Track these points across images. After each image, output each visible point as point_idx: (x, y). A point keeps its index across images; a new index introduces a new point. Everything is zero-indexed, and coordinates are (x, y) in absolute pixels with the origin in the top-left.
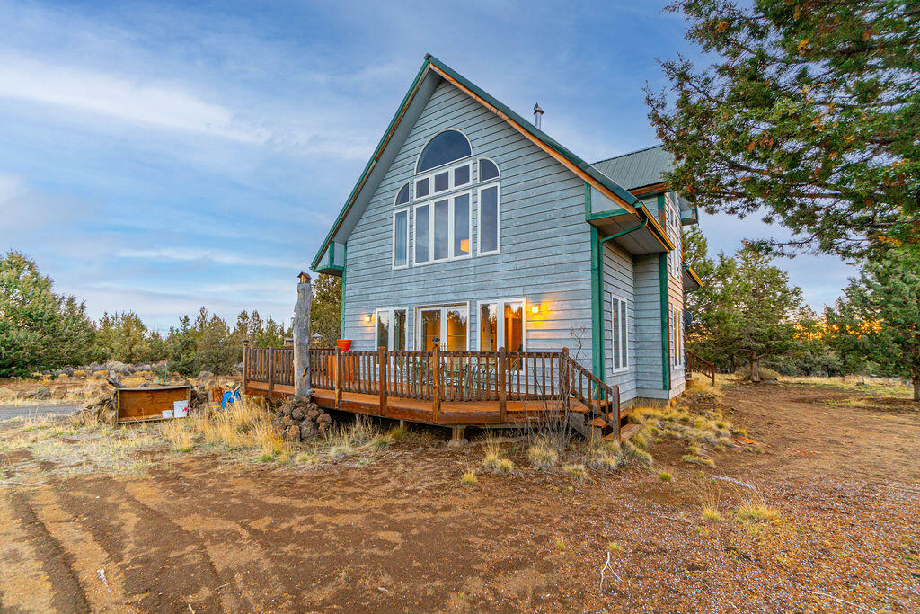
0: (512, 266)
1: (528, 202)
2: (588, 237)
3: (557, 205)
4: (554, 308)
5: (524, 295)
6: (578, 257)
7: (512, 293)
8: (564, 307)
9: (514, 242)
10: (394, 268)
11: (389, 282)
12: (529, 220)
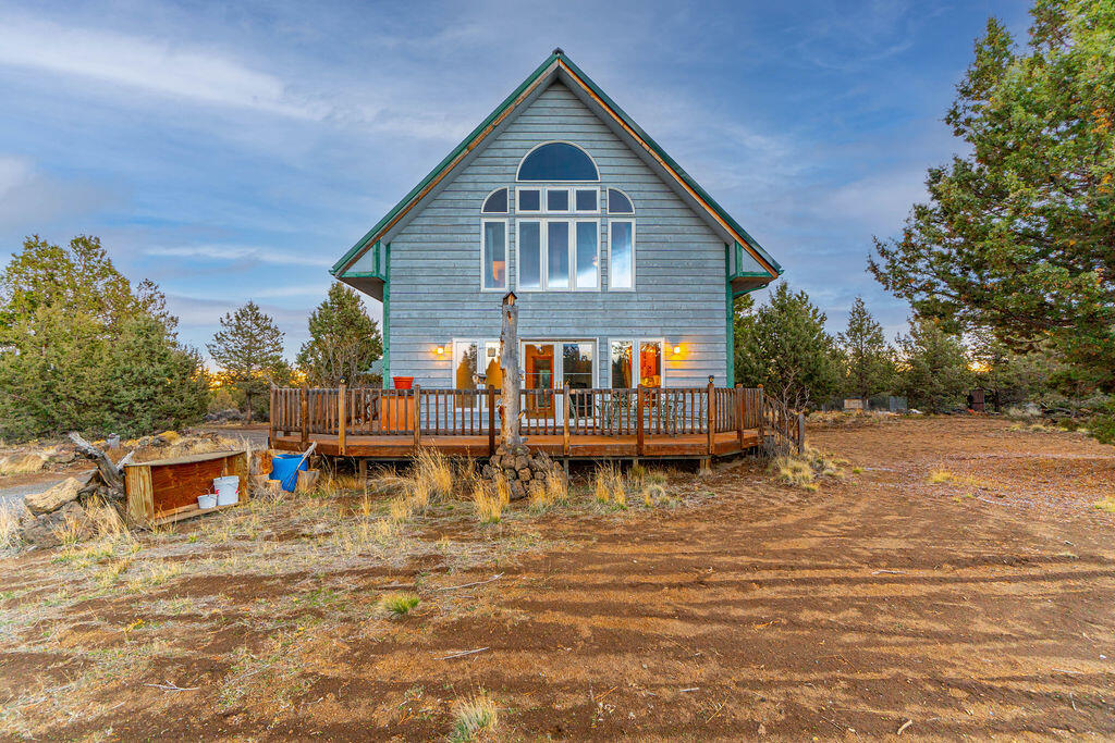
0: (649, 306)
1: (665, 246)
2: (724, 290)
3: (694, 255)
4: (693, 350)
5: (662, 336)
6: (714, 306)
7: (649, 332)
8: (701, 349)
9: (651, 282)
10: (483, 289)
11: (477, 306)
12: (667, 263)
